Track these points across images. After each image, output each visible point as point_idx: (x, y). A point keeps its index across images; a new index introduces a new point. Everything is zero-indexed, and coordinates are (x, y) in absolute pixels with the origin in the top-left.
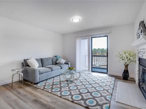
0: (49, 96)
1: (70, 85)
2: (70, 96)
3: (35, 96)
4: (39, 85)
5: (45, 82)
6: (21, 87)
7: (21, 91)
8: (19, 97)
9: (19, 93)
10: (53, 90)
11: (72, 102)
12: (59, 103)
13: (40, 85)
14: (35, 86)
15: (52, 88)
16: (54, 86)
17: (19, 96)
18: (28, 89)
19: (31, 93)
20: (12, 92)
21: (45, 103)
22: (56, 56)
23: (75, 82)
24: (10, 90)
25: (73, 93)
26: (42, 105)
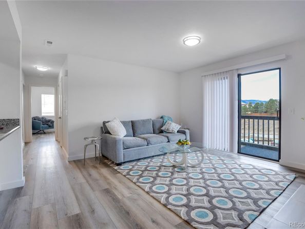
0: (129, 188)
1: (176, 175)
2: (165, 195)
3: (109, 184)
4: (122, 167)
5: (134, 163)
6: (96, 167)
7: (94, 172)
8: (87, 182)
9: (90, 175)
10: (141, 180)
11: (165, 206)
12: (140, 202)
13: (124, 168)
14: (116, 168)
15: (141, 176)
16: (146, 173)
17: (89, 179)
18: (105, 171)
19: (106, 178)
20: (81, 172)
21: (120, 197)
22: (162, 117)
23: (190, 170)
24: (80, 169)
25: (173, 191)
26: (113, 199)
